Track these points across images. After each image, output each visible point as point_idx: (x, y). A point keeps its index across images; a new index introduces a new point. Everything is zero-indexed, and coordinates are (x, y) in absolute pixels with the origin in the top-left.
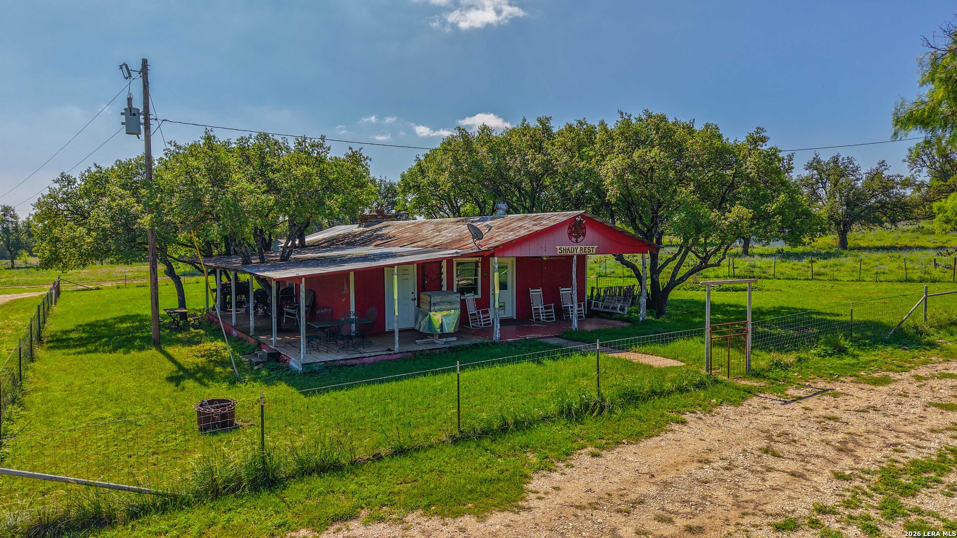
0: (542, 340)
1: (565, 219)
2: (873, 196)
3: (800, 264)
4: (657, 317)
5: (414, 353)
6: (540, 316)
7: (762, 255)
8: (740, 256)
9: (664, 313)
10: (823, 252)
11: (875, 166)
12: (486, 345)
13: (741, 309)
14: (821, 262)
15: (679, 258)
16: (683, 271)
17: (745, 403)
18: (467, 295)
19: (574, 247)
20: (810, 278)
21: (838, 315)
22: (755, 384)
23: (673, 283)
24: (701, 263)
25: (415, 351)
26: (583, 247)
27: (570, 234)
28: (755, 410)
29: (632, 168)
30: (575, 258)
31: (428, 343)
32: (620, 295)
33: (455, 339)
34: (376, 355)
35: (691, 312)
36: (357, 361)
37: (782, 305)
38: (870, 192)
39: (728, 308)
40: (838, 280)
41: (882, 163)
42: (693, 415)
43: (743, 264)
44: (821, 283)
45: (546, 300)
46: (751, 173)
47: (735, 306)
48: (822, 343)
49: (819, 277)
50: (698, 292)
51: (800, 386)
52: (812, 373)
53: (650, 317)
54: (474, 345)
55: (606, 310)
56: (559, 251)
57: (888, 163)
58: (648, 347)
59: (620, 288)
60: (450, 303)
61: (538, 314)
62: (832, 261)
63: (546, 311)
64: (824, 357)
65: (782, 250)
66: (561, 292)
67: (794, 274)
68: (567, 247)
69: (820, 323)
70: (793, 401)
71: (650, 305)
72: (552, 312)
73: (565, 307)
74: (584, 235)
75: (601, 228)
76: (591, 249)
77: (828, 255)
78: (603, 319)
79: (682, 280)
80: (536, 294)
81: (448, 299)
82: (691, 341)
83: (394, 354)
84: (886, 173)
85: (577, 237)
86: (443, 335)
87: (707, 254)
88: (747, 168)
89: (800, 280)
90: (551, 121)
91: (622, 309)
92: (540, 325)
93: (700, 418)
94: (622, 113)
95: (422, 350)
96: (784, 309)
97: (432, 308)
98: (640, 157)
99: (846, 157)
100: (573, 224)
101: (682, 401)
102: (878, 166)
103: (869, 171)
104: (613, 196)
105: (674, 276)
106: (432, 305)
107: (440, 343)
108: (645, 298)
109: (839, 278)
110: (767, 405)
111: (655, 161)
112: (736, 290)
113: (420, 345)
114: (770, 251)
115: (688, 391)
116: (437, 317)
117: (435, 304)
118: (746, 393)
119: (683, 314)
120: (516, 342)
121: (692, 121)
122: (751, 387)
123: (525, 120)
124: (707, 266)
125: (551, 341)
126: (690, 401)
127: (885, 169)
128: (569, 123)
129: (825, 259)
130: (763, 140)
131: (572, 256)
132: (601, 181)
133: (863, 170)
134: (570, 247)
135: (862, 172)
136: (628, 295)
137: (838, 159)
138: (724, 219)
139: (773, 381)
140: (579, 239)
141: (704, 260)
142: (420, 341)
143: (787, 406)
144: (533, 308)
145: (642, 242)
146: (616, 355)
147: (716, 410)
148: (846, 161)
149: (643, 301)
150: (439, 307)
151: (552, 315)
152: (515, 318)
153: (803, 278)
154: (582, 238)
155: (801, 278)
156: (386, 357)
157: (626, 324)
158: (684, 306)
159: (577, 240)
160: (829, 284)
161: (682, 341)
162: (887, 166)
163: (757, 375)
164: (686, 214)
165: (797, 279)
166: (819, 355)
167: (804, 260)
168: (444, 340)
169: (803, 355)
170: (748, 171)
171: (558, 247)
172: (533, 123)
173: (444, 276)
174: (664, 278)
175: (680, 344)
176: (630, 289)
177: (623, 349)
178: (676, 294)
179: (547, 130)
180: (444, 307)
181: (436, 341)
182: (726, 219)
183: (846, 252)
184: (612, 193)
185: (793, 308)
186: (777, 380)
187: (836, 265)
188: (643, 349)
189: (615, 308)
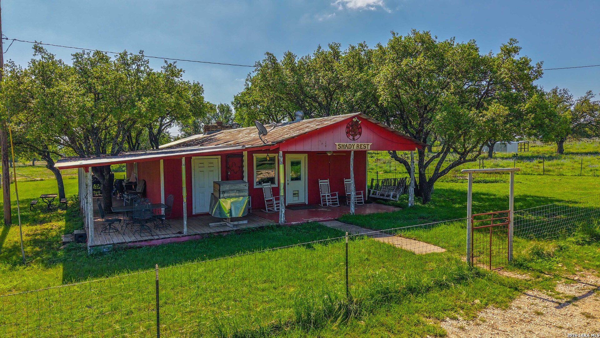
0: (321, 223)
1: (343, 119)
2: (582, 116)
3: (532, 164)
4: (424, 203)
5: (202, 235)
6: (326, 202)
7: (503, 158)
8: (486, 159)
9: (429, 200)
10: (547, 156)
11: (584, 95)
12: (272, 228)
13: (492, 197)
14: (547, 163)
15: (441, 155)
16: (445, 165)
17: (514, 304)
18: (264, 184)
19: (351, 144)
20: (542, 173)
21: (576, 203)
22: (520, 277)
23: (437, 175)
24: (460, 158)
25: (203, 234)
26: (359, 144)
27: (347, 133)
28: (526, 315)
29: (401, 75)
30: (352, 153)
31: (221, 226)
32: (395, 185)
33: (246, 222)
34: (165, 238)
35: (451, 199)
36: (146, 243)
37: (526, 194)
38: (580, 114)
39: (482, 196)
40: (563, 175)
41: (589, 93)
42: (454, 322)
43: (489, 164)
44: (551, 177)
45: (333, 189)
46: (504, 78)
47: (487, 194)
48: (579, 231)
49: (548, 173)
50: (457, 184)
51: (570, 282)
52: (576, 264)
53: (418, 204)
54: (260, 227)
55: (382, 197)
56: (338, 147)
57: (594, 92)
58: (412, 232)
59: (395, 179)
60: (239, 191)
61: (324, 201)
62: (555, 162)
63: (332, 197)
64: (583, 245)
65: (517, 155)
66: (345, 183)
67: (529, 171)
68: (345, 144)
69: (566, 210)
70: (569, 303)
71: (418, 193)
72: (336, 199)
73: (348, 195)
74: (360, 134)
75: (374, 127)
76: (367, 146)
77: (551, 158)
78: (379, 205)
79: (444, 172)
80: (324, 184)
81: (236, 187)
82: (452, 225)
83: (183, 236)
84: (592, 100)
85: (353, 136)
86: (233, 220)
87: (465, 150)
88: (501, 74)
89: (535, 175)
90: (340, 48)
91: (394, 196)
92: (326, 210)
93: (462, 328)
94: (394, 34)
95: (210, 233)
96: (528, 197)
97: (222, 196)
98: (406, 65)
99: (562, 89)
100: (350, 123)
101: (443, 301)
102: (586, 95)
103: (580, 98)
104: (385, 100)
105: (437, 169)
106: (221, 193)
107: (230, 226)
108: (413, 187)
109: (565, 174)
110: (540, 309)
111: (421, 68)
112: (486, 182)
113: (213, 228)
114: (508, 156)
115: (448, 287)
116: (226, 204)
117: (224, 192)
118: (512, 290)
119: (444, 201)
120: (298, 225)
121: (452, 39)
122: (517, 281)
123: (320, 47)
124: (465, 161)
125: (330, 225)
126: (449, 301)
127: (592, 97)
128: (352, 45)
129: (550, 160)
130: (516, 50)
131: (350, 152)
132: (376, 89)
133: (575, 99)
134: (348, 144)
135: (574, 99)
136: (401, 185)
137: (556, 91)
138: (481, 116)
139: (538, 274)
140: (356, 137)
141: (463, 155)
142: (213, 224)
143: (563, 311)
144: (321, 195)
145: (411, 140)
146: (381, 240)
147: (481, 315)
148: (562, 92)
149: (411, 190)
150: (229, 195)
151: (337, 201)
152: (307, 203)
153: (536, 173)
154: (358, 136)
155: (535, 173)
156: (173, 240)
157: (397, 209)
158: (446, 194)
159: (354, 139)
160: (557, 178)
161: (443, 226)
162: (593, 95)
163: (520, 265)
164: (447, 113)
165: (532, 174)
166: (578, 243)
167: (534, 161)
168: (236, 223)
169: (562, 243)
170: (503, 76)
171: (337, 144)
172: (326, 49)
173: (245, 169)
174: (429, 172)
175: (442, 229)
176: (403, 181)
177: (390, 234)
178: (438, 185)
179: (336, 55)
180: (233, 194)
181: (228, 224)
182: (483, 116)
183: (564, 156)
184: (384, 97)
185: (535, 196)
186: (542, 272)
187: (558, 165)
188: (408, 233)
189: (388, 196)
